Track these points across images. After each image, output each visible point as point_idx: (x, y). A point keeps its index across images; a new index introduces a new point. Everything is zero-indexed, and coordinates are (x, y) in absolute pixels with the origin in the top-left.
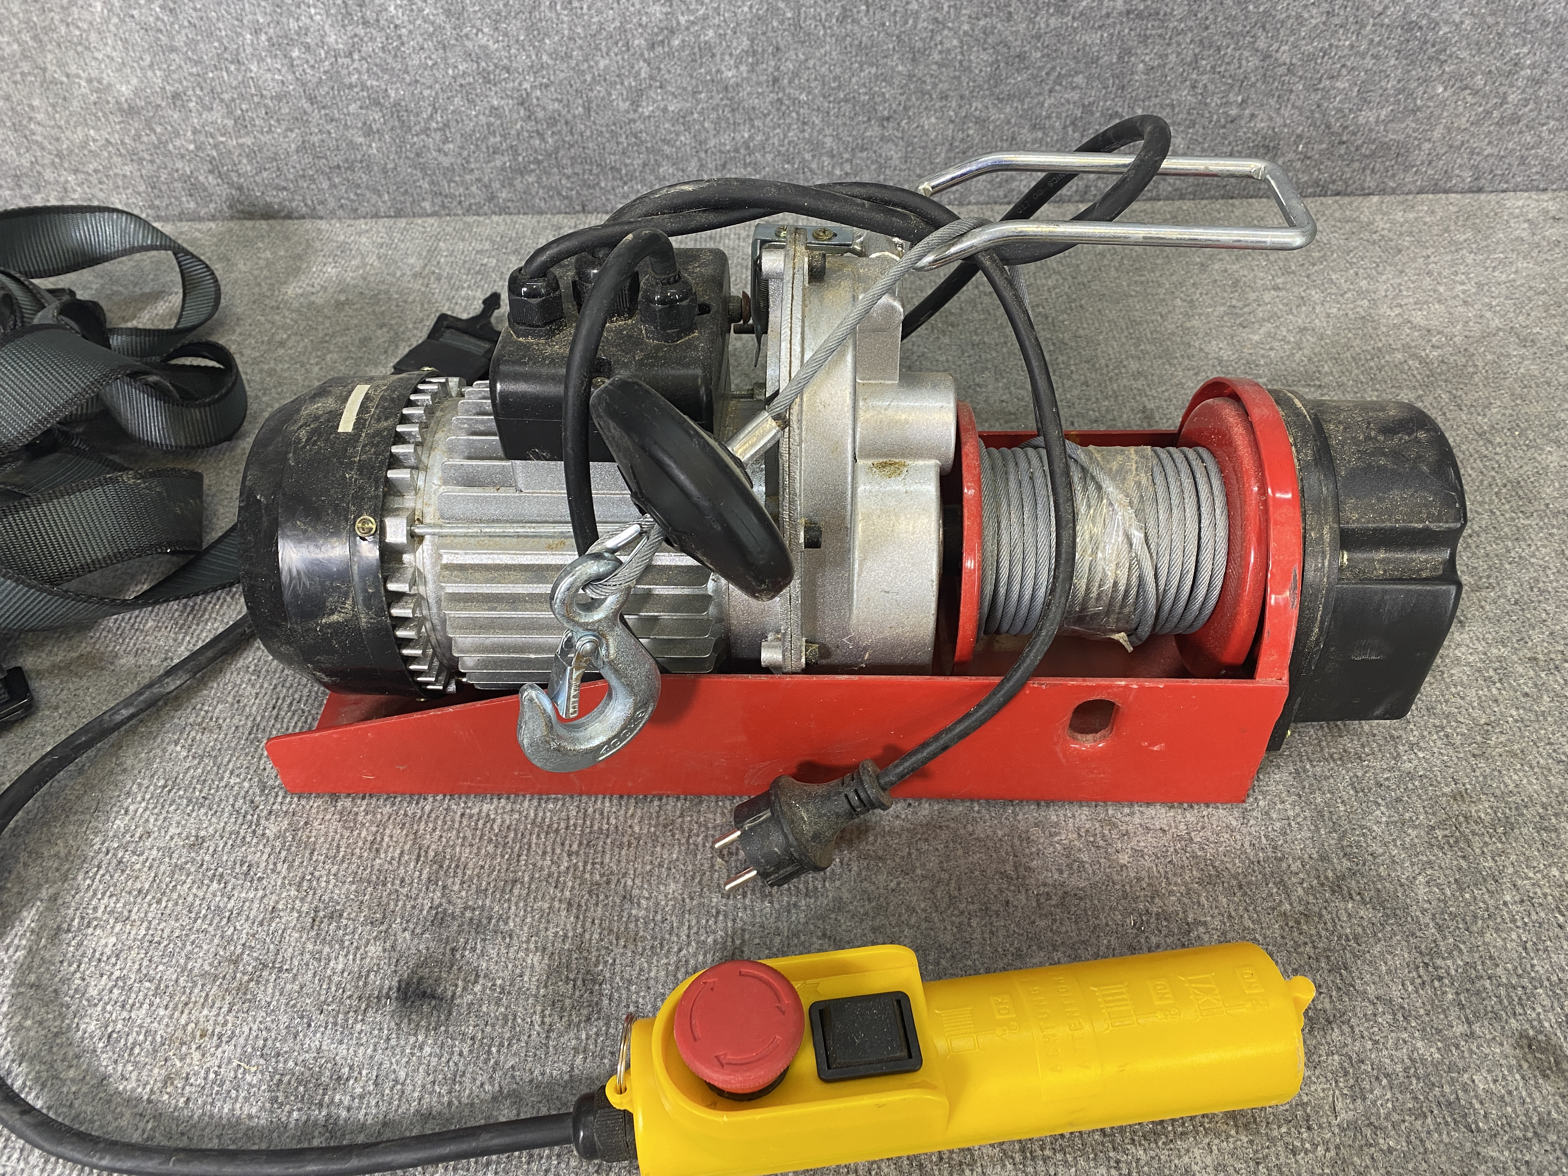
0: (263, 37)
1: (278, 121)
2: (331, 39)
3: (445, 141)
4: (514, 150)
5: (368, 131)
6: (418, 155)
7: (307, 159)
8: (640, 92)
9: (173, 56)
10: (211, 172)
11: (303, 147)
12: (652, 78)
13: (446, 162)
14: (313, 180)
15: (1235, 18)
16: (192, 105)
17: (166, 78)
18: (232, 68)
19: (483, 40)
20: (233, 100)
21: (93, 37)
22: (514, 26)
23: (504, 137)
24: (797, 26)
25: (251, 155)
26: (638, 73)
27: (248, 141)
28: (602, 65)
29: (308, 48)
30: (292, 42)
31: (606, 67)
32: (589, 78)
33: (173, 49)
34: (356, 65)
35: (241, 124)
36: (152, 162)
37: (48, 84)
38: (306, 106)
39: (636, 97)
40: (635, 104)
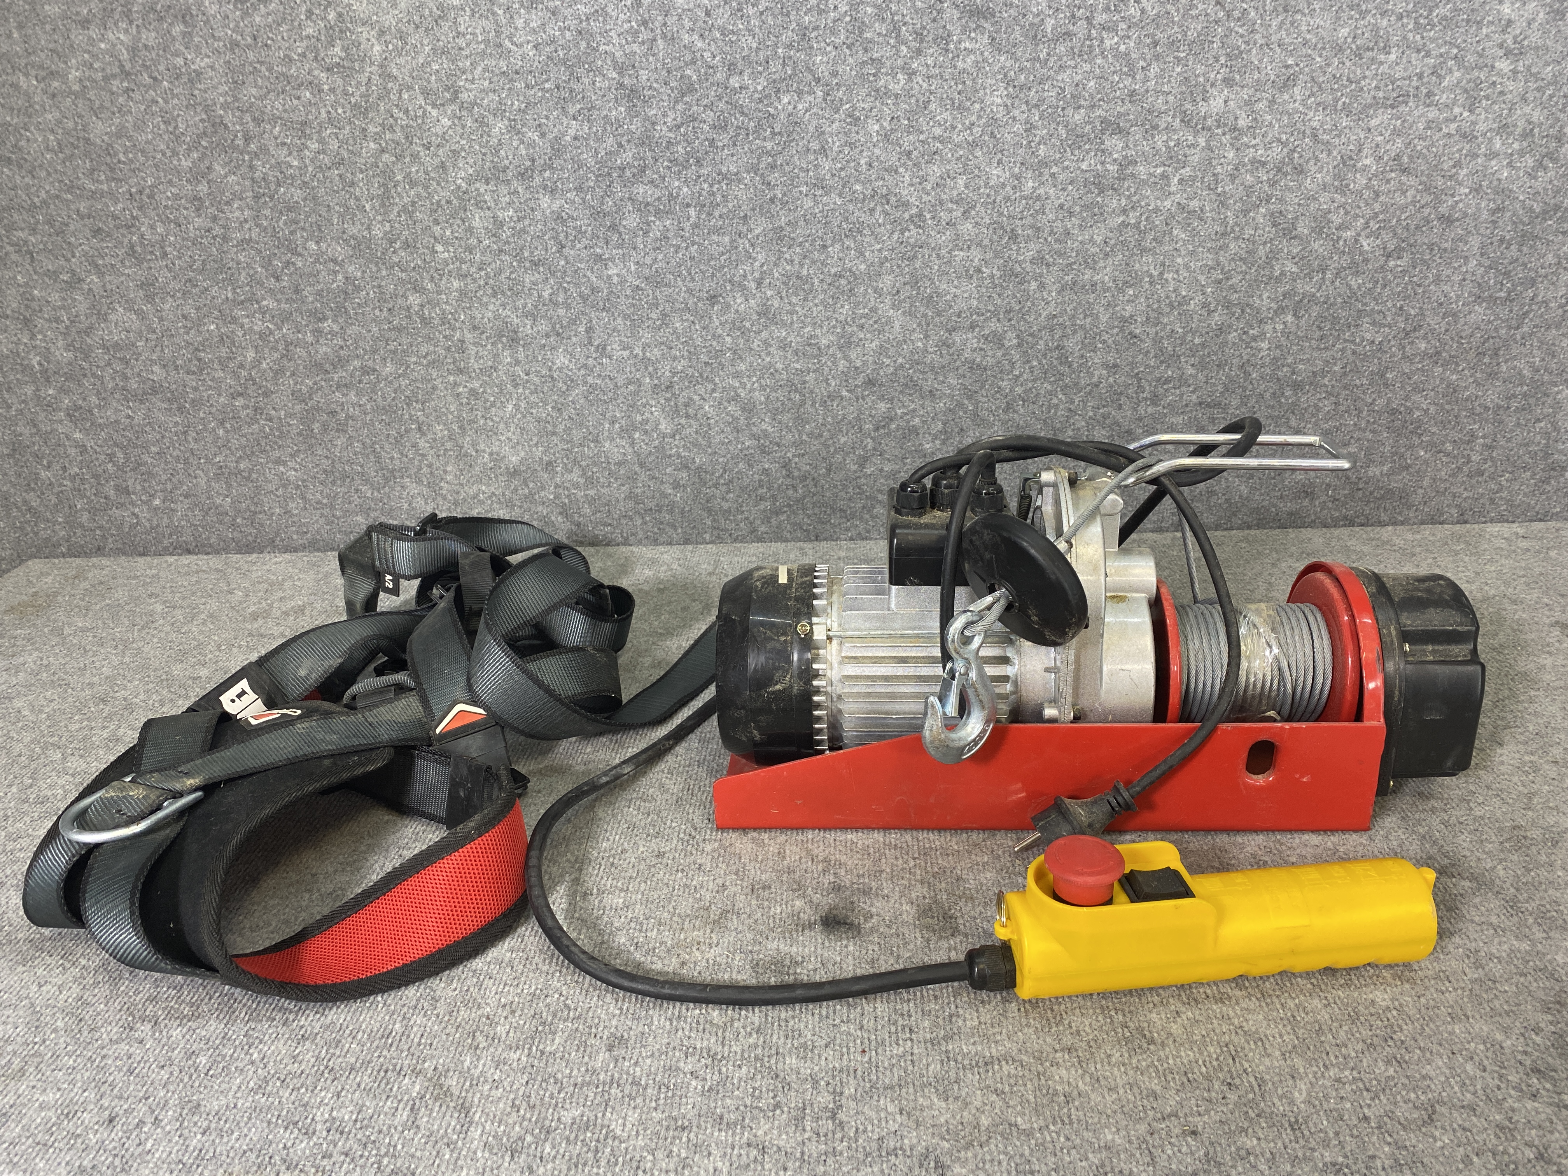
0: (617, 426)
1: (616, 479)
2: (663, 427)
3: (729, 492)
4: (774, 498)
5: (676, 485)
6: (708, 501)
7: (631, 504)
8: (865, 459)
9: (554, 437)
10: (561, 513)
11: (630, 496)
12: (875, 449)
13: (726, 505)
14: (631, 519)
15: (1272, 407)
16: (559, 469)
17: (544, 452)
18: (592, 445)
19: (764, 426)
20: (588, 465)
21: (502, 426)
22: (786, 418)
23: (769, 489)
24: (975, 414)
25: (591, 501)
26: (866, 446)
27: (592, 492)
28: (843, 440)
29: (646, 432)
30: (635, 429)
31: (845, 443)
32: (832, 449)
33: (554, 433)
34: (677, 442)
35: (590, 481)
36: (521, 507)
37: (462, 456)
38: (637, 468)
39: (863, 461)
40: (862, 466)
